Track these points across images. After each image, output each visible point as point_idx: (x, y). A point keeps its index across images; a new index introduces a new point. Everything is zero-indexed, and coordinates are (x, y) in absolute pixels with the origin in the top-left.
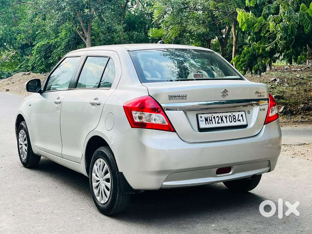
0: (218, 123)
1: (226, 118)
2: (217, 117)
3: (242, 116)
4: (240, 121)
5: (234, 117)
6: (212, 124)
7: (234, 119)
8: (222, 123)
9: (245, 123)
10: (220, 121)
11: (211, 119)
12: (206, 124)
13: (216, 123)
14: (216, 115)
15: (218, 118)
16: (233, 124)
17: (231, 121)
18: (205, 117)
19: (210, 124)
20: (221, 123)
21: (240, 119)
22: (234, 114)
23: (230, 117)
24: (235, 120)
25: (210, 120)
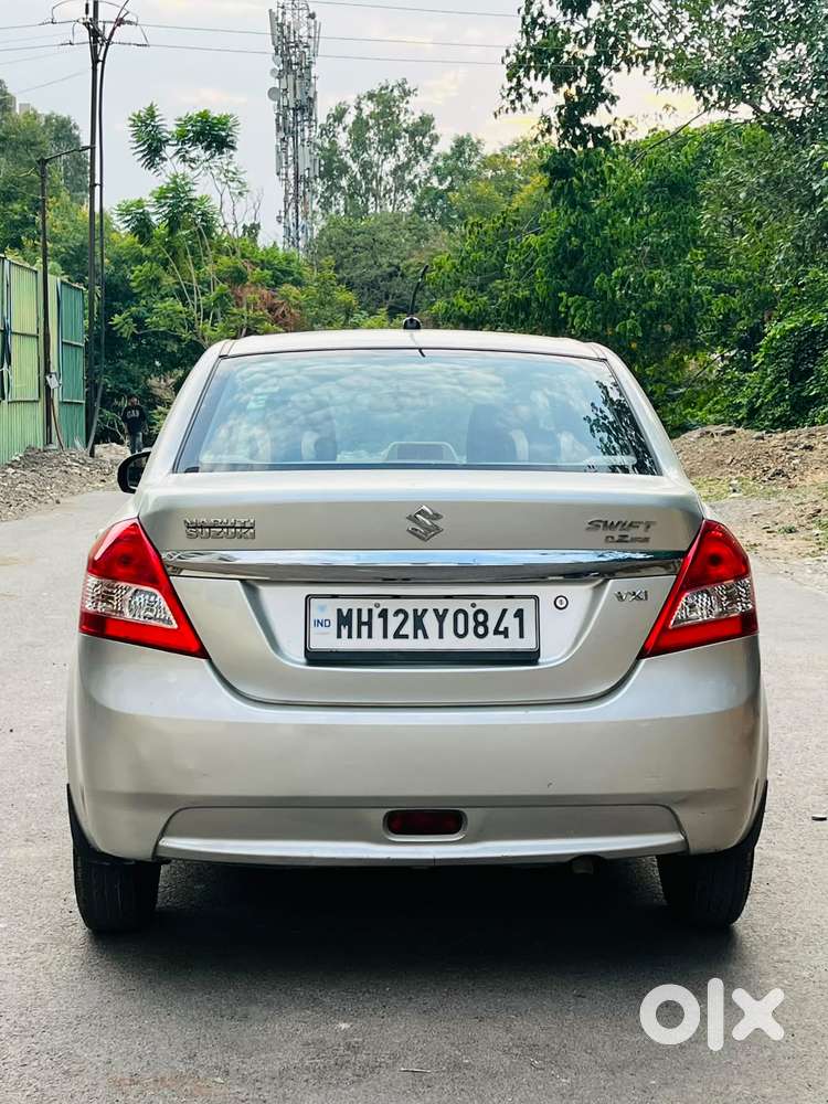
0: (397, 635)
1: (441, 618)
2: (396, 613)
3: (519, 614)
4: (506, 636)
5: (481, 618)
6: (370, 636)
7: (478, 624)
8: (416, 637)
9: (528, 644)
10: (408, 629)
11: (365, 618)
12: (339, 636)
13: (385, 636)
14: (392, 606)
15: (401, 616)
16: (471, 643)
17: (461, 631)
18: (339, 611)
19: (359, 636)
20: (411, 635)
21: (506, 629)
22: (480, 604)
23: (461, 617)
24: (481, 630)
25: (360, 623)
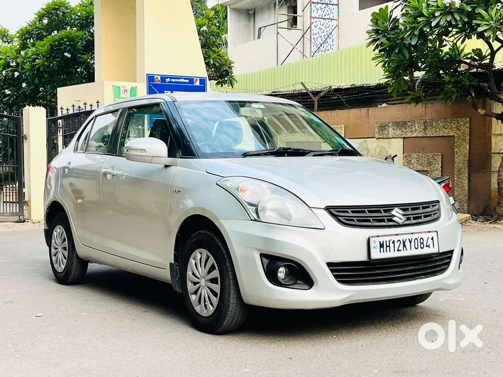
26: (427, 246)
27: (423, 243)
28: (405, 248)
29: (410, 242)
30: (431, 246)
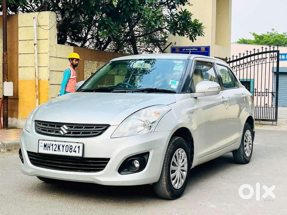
26: (74, 151)
27: (71, 149)
28: (59, 150)
29: (63, 147)
30: (77, 151)
